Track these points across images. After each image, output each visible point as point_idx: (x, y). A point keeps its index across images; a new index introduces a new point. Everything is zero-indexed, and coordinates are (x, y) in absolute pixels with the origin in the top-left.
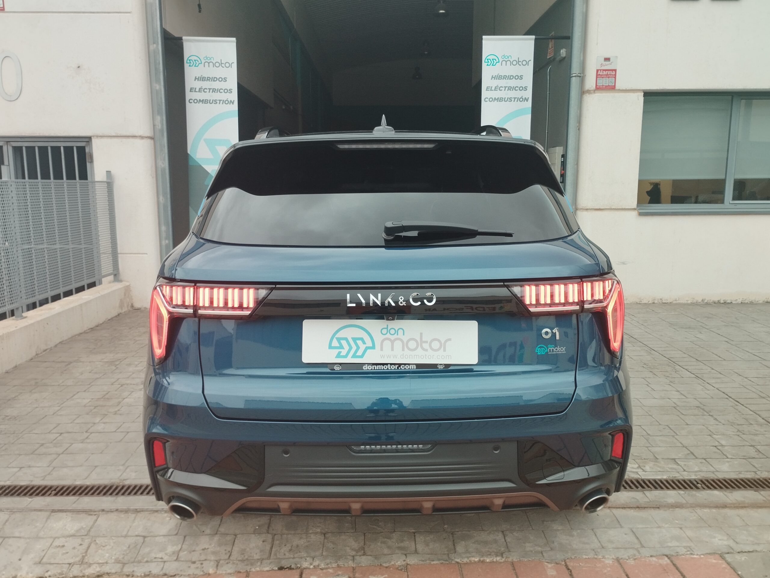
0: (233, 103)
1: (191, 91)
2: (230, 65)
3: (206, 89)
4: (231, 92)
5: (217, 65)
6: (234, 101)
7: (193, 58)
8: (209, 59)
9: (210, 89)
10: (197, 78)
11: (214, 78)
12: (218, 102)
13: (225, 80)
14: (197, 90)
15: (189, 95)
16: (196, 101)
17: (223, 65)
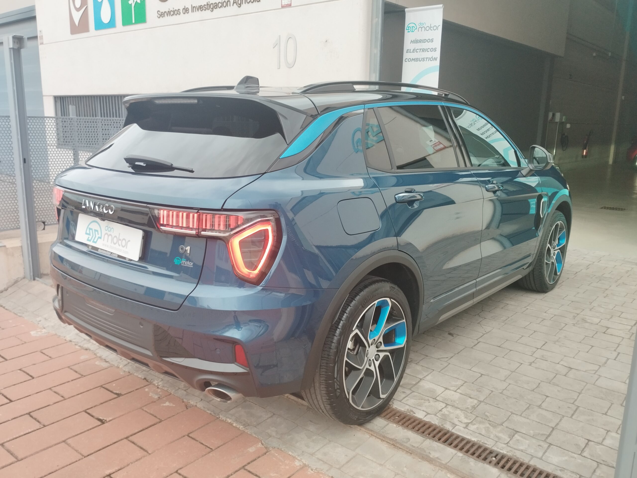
0: (436, 60)
1: (407, 52)
2: (437, 28)
3: (418, 49)
4: (436, 50)
5: (428, 29)
6: (437, 58)
7: (410, 25)
8: (422, 24)
9: (420, 49)
10: (412, 41)
11: (425, 40)
12: (425, 59)
13: (432, 41)
14: (412, 51)
15: (406, 56)
16: (409, 60)
17: (432, 29)
